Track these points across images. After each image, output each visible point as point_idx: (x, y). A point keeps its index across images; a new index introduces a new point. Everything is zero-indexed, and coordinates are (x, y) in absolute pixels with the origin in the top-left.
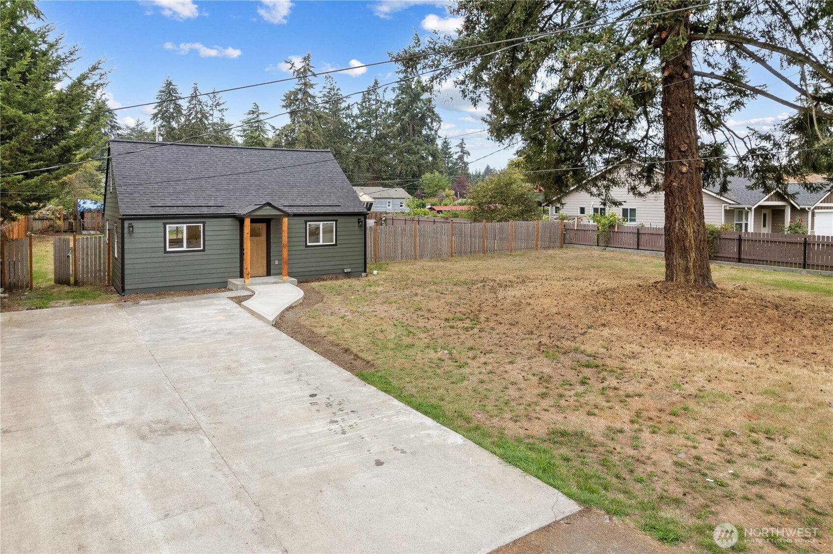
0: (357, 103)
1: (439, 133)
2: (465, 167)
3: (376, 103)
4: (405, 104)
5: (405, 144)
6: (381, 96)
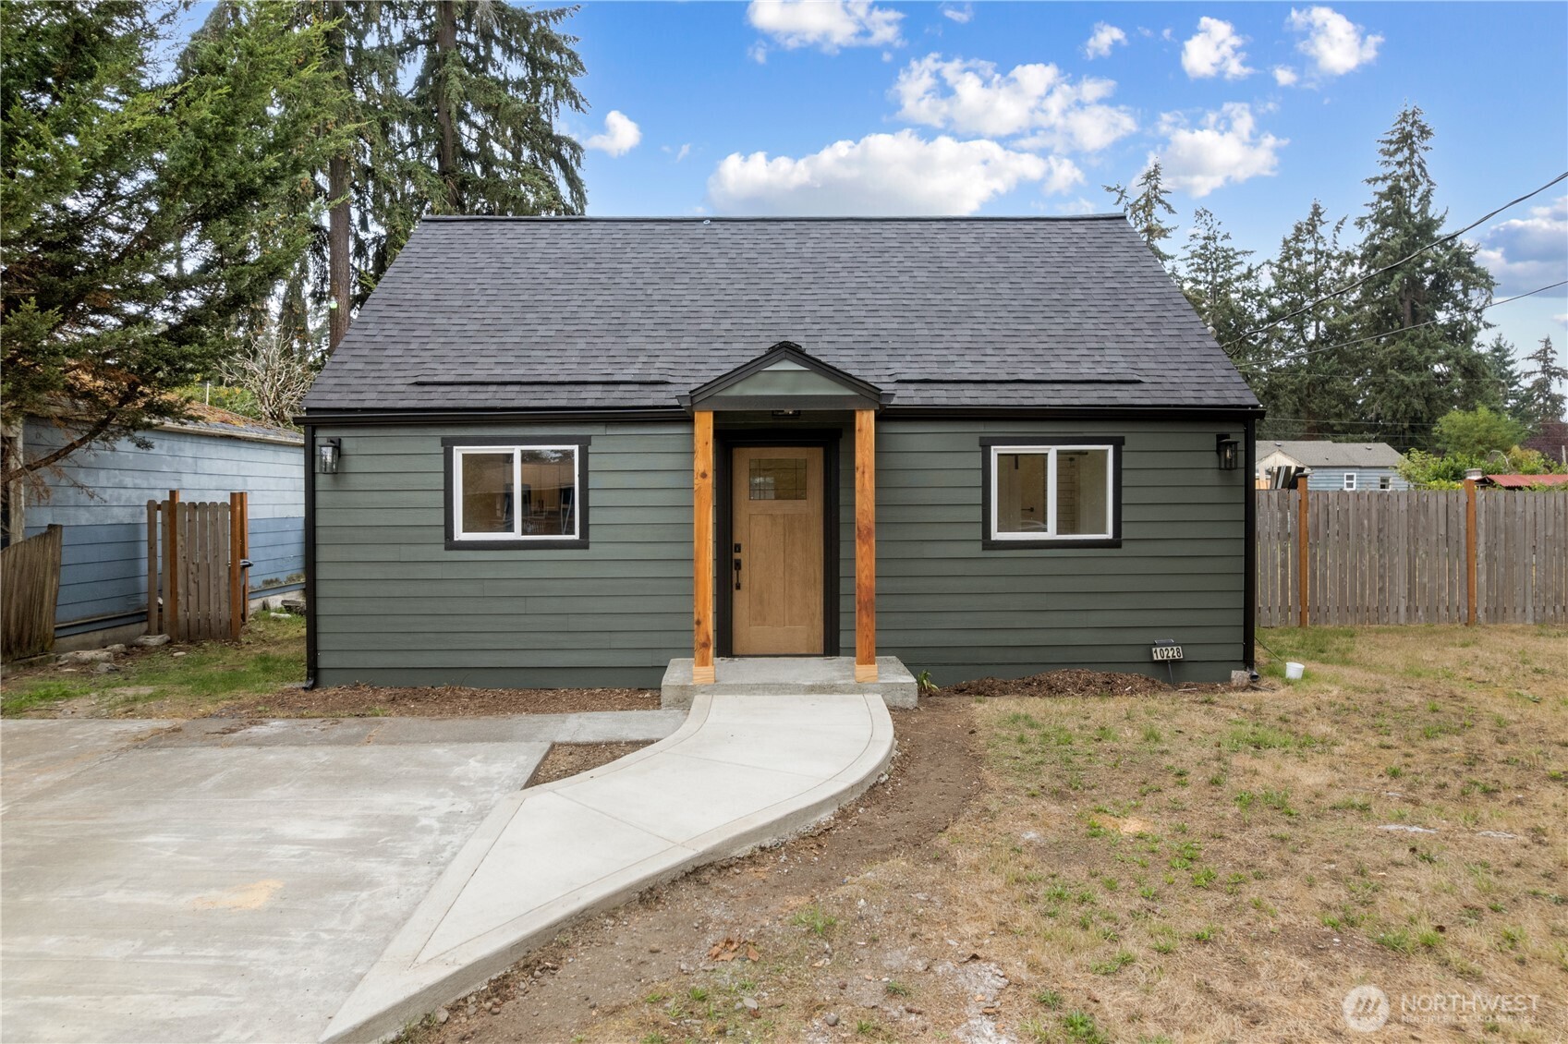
0: (1269, 262)
1: (1487, 316)
2: (1555, 406)
3: (1317, 260)
4: (1393, 252)
5: (1392, 348)
6: (1329, 241)
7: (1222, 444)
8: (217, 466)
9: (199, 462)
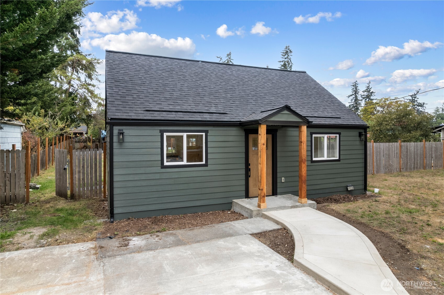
7: (360, 135)
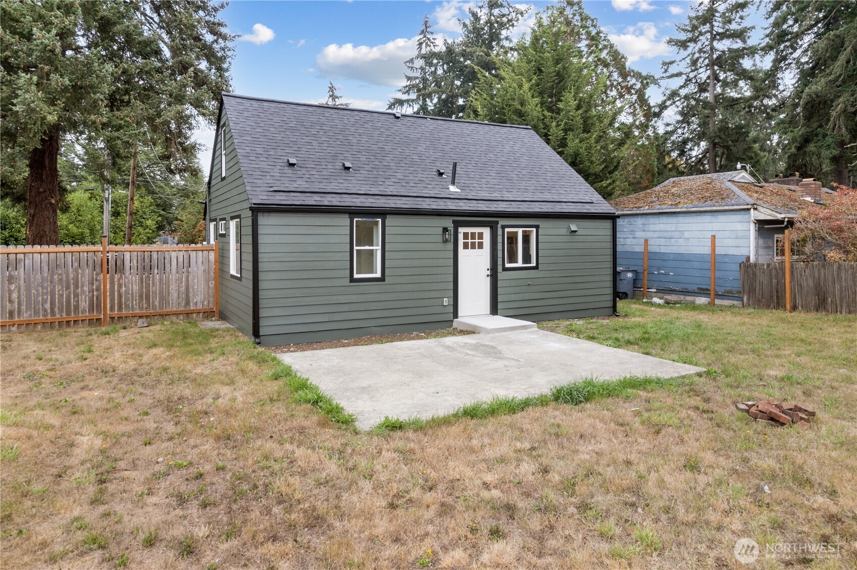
8: (658, 227)
9: (647, 226)
